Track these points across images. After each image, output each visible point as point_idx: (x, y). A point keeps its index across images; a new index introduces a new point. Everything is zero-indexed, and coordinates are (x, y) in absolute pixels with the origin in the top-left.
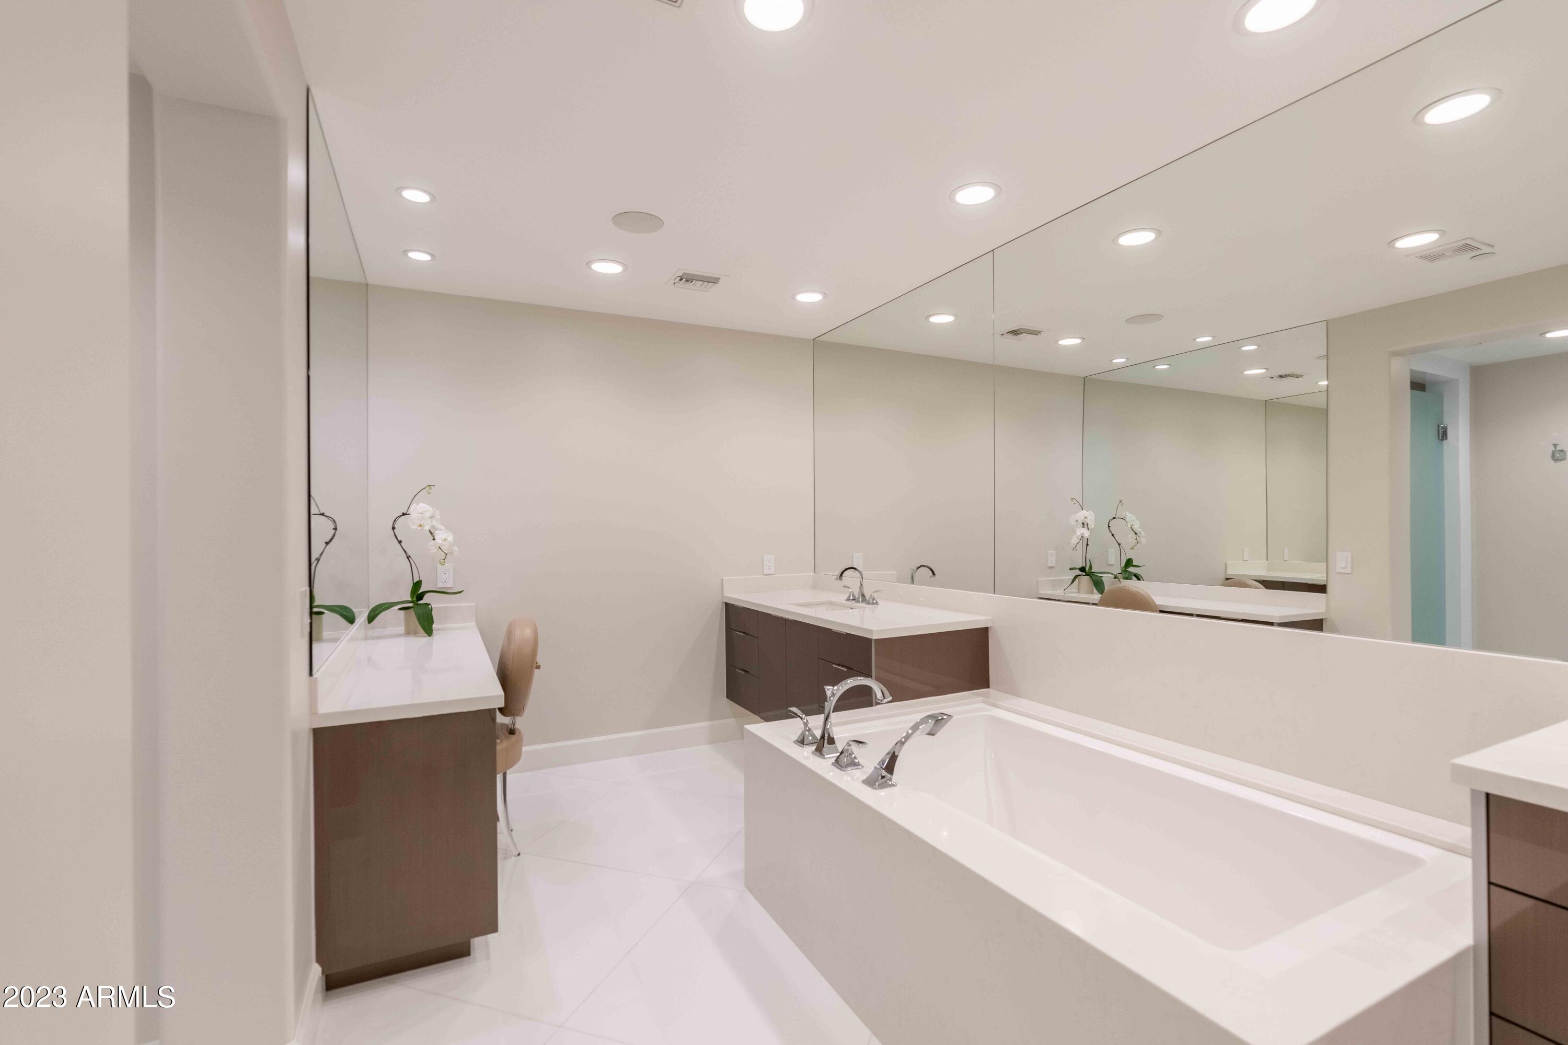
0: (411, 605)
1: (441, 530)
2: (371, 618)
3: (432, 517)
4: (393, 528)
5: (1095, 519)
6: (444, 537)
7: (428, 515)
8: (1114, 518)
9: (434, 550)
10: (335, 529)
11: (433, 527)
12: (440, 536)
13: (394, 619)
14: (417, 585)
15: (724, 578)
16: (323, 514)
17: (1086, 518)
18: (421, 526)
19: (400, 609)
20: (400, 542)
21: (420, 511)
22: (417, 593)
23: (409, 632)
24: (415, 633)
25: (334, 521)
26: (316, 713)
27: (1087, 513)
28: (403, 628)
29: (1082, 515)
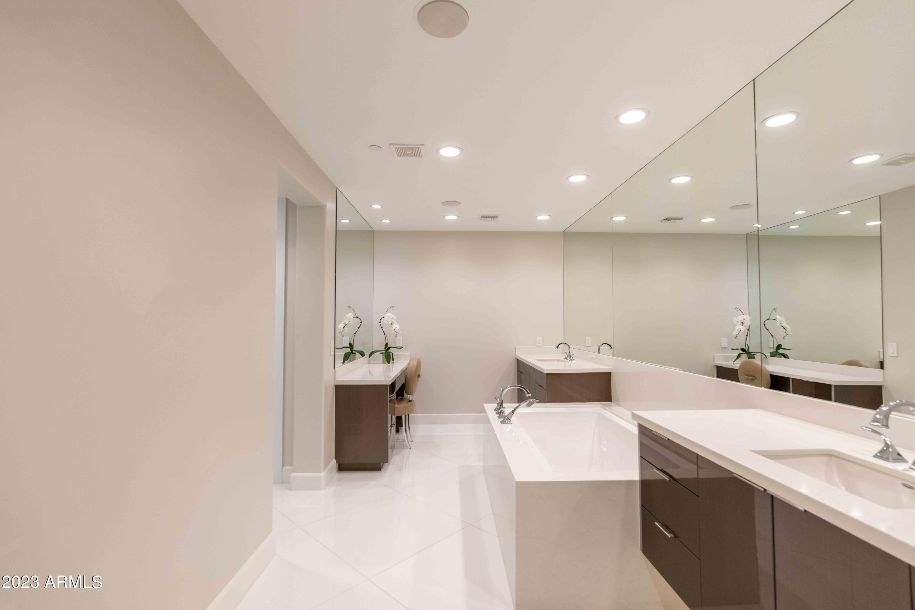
0: (384, 352)
1: (395, 323)
2: (370, 356)
3: (393, 318)
4: (380, 323)
5: (750, 320)
6: (395, 326)
7: (391, 317)
8: (768, 319)
9: (393, 331)
10: (361, 323)
11: (393, 322)
12: (394, 326)
13: (379, 357)
14: (387, 344)
15: (516, 347)
16: (357, 317)
17: (744, 319)
18: (388, 322)
19: (380, 353)
20: (382, 328)
21: (388, 316)
22: (387, 348)
23: (384, 363)
24: (385, 363)
25: (361, 320)
26: (336, 380)
27: (745, 316)
28: (382, 361)
29: (741, 317)
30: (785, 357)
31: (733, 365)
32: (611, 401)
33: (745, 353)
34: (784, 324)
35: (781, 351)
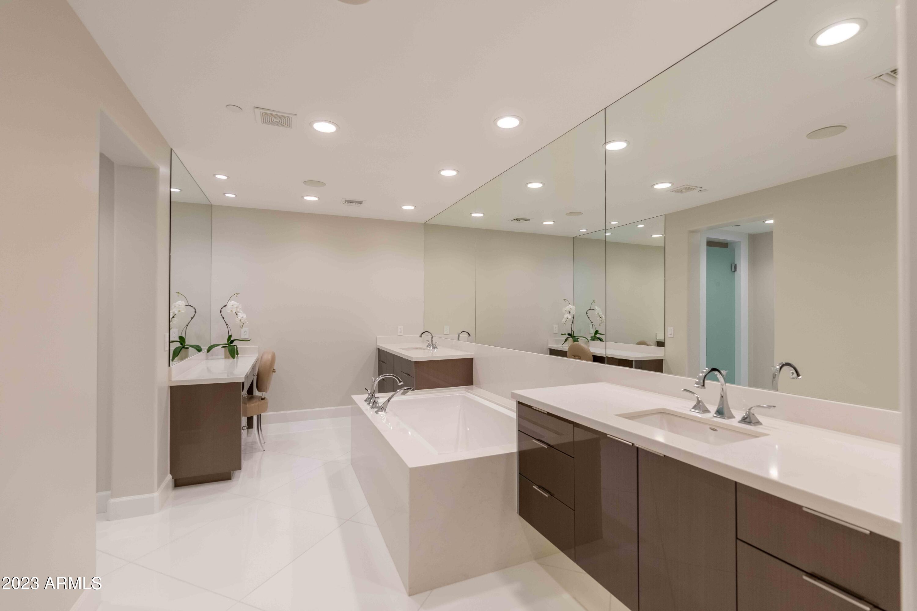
0: (227, 345)
1: (241, 313)
2: (209, 351)
3: (237, 307)
4: (221, 312)
5: (575, 309)
6: (242, 316)
7: (235, 306)
8: (590, 309)
9: (239, 322)
10: (195, 312)
11: (238, 311)
12: (240, 316)
13: (220, 351)
14: (230, 337)
15: (377, 336)
16: (190, 306)
17: (571, 309)
18: (232, 311)
19: (222, 347)
20: (223, 318)
21: (232, 305)
22: (230, 341)
23: (226, 358)
24: (229, 358)
25: (195, 309)
26: (171, 380)
27: (572, 306)
28: (224, 356)
29: (569, 307)
30: (601, 341)
31: (562, 347)
32: (473, 385)
33: (571, 337)
34: (601, 314)
35: (598, 336)
